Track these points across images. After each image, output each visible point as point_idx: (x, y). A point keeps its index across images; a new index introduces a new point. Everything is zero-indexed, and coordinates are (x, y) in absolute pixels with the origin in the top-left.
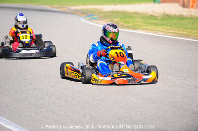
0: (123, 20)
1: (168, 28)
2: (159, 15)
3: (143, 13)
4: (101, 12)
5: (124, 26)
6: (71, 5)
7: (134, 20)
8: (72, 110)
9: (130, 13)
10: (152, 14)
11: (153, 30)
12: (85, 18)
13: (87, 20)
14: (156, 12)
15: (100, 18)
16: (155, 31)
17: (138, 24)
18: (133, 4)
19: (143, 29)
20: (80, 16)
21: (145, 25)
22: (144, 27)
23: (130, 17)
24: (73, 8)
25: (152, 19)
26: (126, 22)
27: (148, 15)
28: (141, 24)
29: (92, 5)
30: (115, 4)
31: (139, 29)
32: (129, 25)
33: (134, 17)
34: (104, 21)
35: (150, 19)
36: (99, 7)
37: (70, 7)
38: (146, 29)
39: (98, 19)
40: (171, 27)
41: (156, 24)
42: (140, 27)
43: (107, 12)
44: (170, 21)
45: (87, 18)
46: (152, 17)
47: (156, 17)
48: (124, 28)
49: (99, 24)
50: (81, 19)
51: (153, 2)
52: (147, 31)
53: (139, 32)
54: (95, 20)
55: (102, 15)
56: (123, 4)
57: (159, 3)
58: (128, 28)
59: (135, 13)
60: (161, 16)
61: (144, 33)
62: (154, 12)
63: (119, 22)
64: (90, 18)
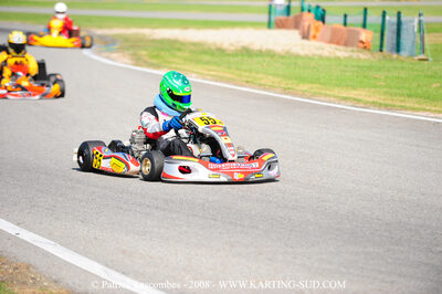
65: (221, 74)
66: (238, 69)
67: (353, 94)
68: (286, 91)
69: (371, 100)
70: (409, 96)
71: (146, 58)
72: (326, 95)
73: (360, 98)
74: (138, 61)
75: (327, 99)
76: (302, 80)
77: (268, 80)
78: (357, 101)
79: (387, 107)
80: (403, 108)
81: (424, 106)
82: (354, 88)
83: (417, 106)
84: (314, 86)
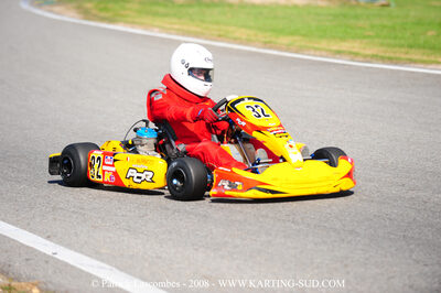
65: (185, 28)
66: (202, 21)
67: (345, 46)
68: (267, 45)
69: (369, 52)
70: (411, 47)
71: (94, 12)
72: (316, 49)
73: (355, 50)
74: (87, 14)
75: (318, 53)
76: (280, 32)
77: (242, 33)
78: (354, 55)
79: (391, 60)
80: (412, 62)
81: (432, 58)
82: (343, 39)
83: (425, 58)
84: (296, 38)
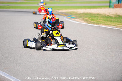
0: (90, 19)
1: (119, 23)
2: (113, 15)
3: (103, 14)
4: (77, 14)
5: (91, 22)
6: (59, 10)
7: (98, 19)
8: (60, 74)
9: (95, 14)
10: (108, 14)
11: (109, 25)
12: (67, 18)
13: (69, 18)
14: (111, 14)
15: (76, 17)
16: (110, 25)
17: (100, 21)
18: (97, 9)
19: (103, 24)
20: (64, 16)
21: (104, 21)
22: (104, 23)
23: (95, 17)
24: (60, 11)
25: (108, 18)
26: (92, 20)
27: (106, 15)
28: (101, 21)
29: (71, 9)
30: (86, 9)
31: (101, 24)
32: (94, 22)
33: (97, 17)
34: (79, 19)
35: (107, 18)
36: (75, 11)
37: (58, 11)
38: (105, 24)
39: (75, 18)
40: (120, 22)
41: (111, 21)
42: (101, 23)
43: (81, 14)
44: (120, 19)
45: (68, 18)
46: (109, 17)
47: (111, 16)
48: (91, 24)
49: (75, 21)
50: (64, 18)
51: (109, 7)
52: (106, 25)
53: (101, 26)
54: (73, 19)
55: (77, 15)
56: (90, 9)
57: (113, 8)
58: (94, 23)
59: (98, 14)
60: (114, 16)
61: (104, 26)
62: (109, 13)
63: (88, 20)
64: (70, 17)
